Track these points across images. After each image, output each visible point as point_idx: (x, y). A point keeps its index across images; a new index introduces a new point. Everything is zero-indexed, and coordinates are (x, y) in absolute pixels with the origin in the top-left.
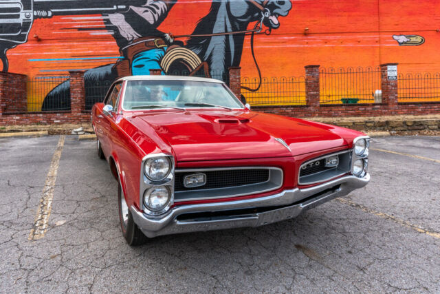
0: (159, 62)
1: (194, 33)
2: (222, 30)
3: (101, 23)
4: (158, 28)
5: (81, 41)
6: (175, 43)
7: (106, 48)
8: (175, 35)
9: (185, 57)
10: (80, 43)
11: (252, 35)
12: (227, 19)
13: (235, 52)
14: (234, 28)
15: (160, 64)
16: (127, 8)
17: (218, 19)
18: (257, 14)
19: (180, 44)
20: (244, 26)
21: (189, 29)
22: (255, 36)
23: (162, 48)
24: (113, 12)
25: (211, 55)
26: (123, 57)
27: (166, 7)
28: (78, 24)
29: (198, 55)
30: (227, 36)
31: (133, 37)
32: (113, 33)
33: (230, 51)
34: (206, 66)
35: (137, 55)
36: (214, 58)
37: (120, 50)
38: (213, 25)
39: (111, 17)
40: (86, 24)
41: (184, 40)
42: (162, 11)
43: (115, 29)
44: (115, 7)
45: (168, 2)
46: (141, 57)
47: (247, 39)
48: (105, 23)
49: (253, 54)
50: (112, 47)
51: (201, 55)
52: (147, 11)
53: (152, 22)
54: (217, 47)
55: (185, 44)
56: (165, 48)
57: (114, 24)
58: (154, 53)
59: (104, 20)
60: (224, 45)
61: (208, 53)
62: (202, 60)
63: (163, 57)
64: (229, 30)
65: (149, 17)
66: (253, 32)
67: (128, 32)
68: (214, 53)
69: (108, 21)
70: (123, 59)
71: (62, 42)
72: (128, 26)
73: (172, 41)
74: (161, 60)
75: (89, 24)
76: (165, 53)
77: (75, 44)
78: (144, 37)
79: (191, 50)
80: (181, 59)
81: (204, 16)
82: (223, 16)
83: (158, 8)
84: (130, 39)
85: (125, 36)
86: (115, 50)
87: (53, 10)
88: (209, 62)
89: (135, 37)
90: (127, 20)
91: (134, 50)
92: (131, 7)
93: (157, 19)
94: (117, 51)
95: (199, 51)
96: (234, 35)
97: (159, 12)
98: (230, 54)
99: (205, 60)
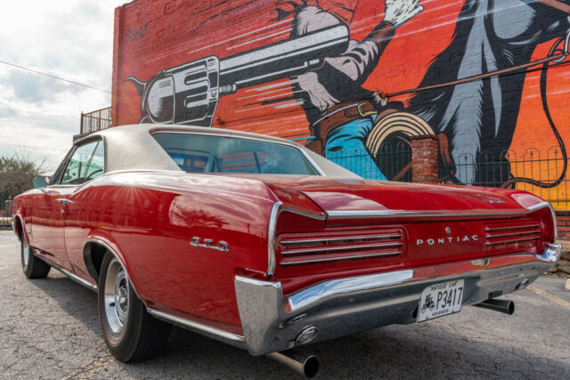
0: (364, 140)
1: (422, 84)
2: (478, 70)
3: (289, 91)
4: (364, 86)
5: (265, 120)
6: (391, 105)
7: (294, 125)
8: (389, 92)
9: (406, 129)
10: (263, 122)
11: (545, 69)
12: (488, 48)
13: (504, 109)
14: (501, 62)
15: (365, 144)
16: (322, 61)
17: (468, 51)
18: (556, 24)
19: (398, 106)
20: (524, 54)
21: (413, 79)
22: (550, 72)
23: (369, 117)
24: (303, 72)
25: (453, 120)
26: (314, 137)
27: (376, 49)
28: (263, 96)
29: (428, 123)
30: (486, 81)
31: (328, 106)
32: (302, 103)
33: (493, 109)
34: (444, 140)
35: (332, 132)
36: (460, 125)
37: (310, 126)
38: (458, 64)
39: (301, 79)
40: (271, 95)
41: (404, 99)
42: (370, 56)
43: (306, 96)
44: (306, 64)
45: (380, 40)
46: (338, 135)
47: (532, 80)
48: (293, 90)
49: (546, 108)
50: (300, 123)
51: (434, 123)
52: (348, 61)
53: (354, 77)
54: (464, 104)
55: (406, 107)
56: (374, 117)
57: (305, 88)
58: (357, 127)
59: (292, 85)
60: (480, 98)
61: (448, 117)
62: (437, 130)
63: (370, 132)
64: (492, 67)
65: (351, 70)
66: (546, 63)
67: (321, 97)
68: (460, 115)
69: (297, 86)
70: (314, 140)
71: (245, 123)
72: (322, 88)
73: (384, 103)
74: (368, 135)
75: (275, 94)
76: (374, 125)
77: (259, 123)
78: (343, 103)
79: (416, 114)
80: (399, 133)
81: (442, 50)
82: (479, 43)
83: (364, 53)
84: (324, 109)
85: (317, 105)
86: (304, 127)
87: (237, 83)
88: (450, 133)
89: (331, 103)
90: (321, 80)
91: (328, 124)
92: (327, 59)
93: (362, 71)
94: (307, 128)
95: (430, 116)
96: (500, 76)
97: (365, 58)
98: (493, 114)
99: (442, 130)
